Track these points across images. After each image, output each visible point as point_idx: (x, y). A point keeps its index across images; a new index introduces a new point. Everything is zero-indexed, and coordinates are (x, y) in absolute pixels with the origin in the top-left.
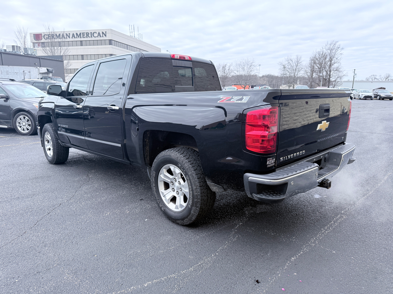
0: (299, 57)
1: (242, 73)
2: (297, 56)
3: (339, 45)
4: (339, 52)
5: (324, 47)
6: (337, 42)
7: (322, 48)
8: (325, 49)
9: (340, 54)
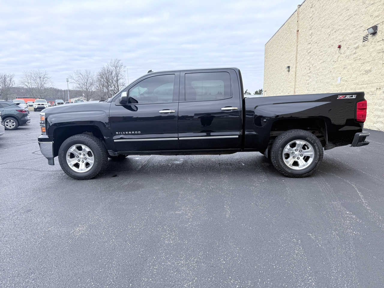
0: (88, 72)
1: (34, 86)
2: (86, 71)
3: (122, 64)
4: (122, 69)
5: (109, 64)
6: (120, 60)
7: (108, 64)
8: (111, 65)
9: (124, 71)
